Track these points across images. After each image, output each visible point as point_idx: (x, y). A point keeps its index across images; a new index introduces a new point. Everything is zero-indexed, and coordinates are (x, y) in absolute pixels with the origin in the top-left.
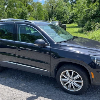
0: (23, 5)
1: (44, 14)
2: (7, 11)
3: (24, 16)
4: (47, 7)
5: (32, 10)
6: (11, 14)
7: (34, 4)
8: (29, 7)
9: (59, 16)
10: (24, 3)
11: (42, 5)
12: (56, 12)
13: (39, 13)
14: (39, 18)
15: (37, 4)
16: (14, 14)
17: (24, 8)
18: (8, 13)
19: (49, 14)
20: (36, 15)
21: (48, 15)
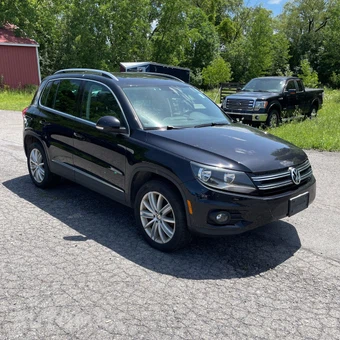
0: (207, 17)
1: (275, 48)
2: (155, 37)
3: (205, 53)
4: (290, 24)
5: (233, 35)
6: (164, 48)
7: (245, 16)
8: (225, 24)
9: (329, 57)
10: (212, 11)
11: (273, 16)
12: (321, 44)
13: (256, 45)
14: (252, 62)
15: (254, 15)
16: (174, 48)
17: (207, 29)
18: (155, 46)
19: (290, 48)
20: (242, 52)
21: (286, 53)
